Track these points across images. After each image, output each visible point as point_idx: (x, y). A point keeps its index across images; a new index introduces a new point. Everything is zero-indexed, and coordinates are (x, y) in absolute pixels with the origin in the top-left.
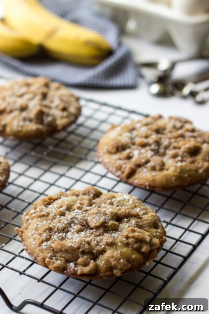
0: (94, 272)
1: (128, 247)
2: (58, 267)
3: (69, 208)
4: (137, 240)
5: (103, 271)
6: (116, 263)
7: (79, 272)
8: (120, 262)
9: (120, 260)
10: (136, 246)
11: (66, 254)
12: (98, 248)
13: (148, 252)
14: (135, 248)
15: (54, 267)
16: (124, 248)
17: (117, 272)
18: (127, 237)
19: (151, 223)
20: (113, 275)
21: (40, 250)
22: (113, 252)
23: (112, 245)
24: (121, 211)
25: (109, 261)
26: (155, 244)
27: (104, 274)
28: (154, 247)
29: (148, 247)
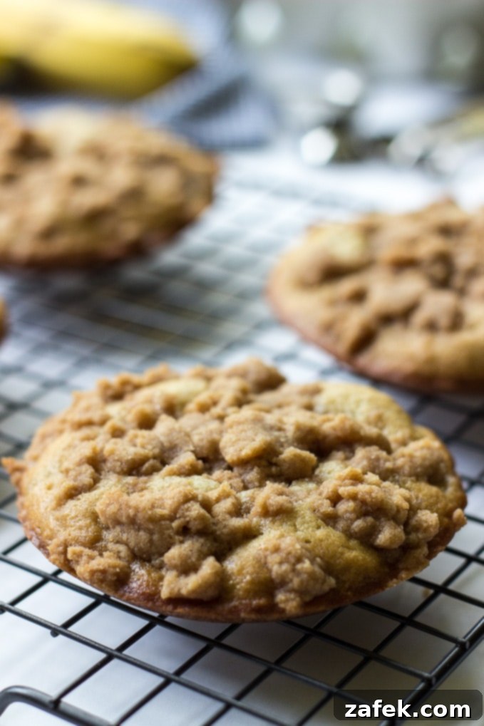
0: (211, 593)
1: (334, 527)
2: (104, 572)
3: (173, 409)
4: (364, 508)
5: (241, 593)
6: (286, 572)
7: (165, 593)
8: (299, 566)
9: (299, 560)
10: (358, 524)
11: (132, 532)
12: (237, 522)
13: (396, 546)
14: (356, 533)
15: (89, 570)
16: (318, 527)
17: (287, 601)
18: (336, 499)
19: (421, 466)
20: (272, 607)
21: (57, 519)
23: (283, 514)
24: (330, 425)
25: (266, 563)
26: (425, 525)
27: (244, 602)
28: (420, 536)
29: (399, 531)
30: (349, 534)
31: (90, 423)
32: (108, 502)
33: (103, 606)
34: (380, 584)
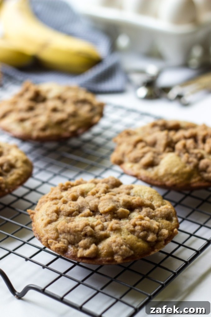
0: (93, 256)
1: (134, 234)
2: (59, 248)
3: (83, 194)
4: (144, 228)
5: (103, 256)
6: (117, 249)
7: (79, 255)
8: (122, 247)
9: (122, 245)
10: (142, 234)
11: (69, 235)
12: (102, 233)
13: (154, 241)
14: (141, 236)
15: (55, 247)
16: (129, 235)
17: (118, 258)
18: (135, 225)
19: (164, 214)
20: (113, 260)
21: (45, 231)
22: (117, 237)
23: (117, 230)
24: (135, 200)
25: (111, 246)
26: (164, 234)
27: (104, 258)
28: (162, 237)
29: (155, 236)
30: (139, 237)
31: (56, 199)
32: (61, 225)
33: (60, 259)
34: (148, 253)
